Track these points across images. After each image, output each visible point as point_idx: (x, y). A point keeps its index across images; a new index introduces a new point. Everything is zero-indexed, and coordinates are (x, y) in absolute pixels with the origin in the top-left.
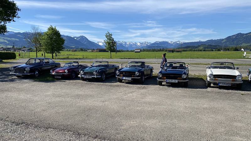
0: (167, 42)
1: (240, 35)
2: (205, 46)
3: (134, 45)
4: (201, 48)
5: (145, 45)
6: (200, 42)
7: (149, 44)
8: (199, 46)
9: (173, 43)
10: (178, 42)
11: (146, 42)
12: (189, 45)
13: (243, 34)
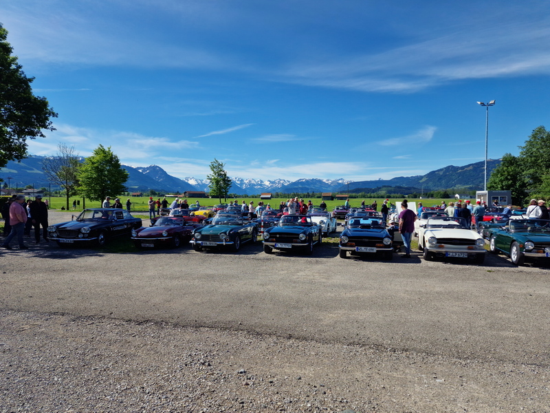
0: (320, 181)
1: (451, 170)
2: (390, 188)
3: (258, 185)
4: (383, 192)
5: (280, 186)
6: (380, 182)
7: (286, 184)
8: (379, 189)
9: (332, 183)
10: (340, 182)
11: (281, 180)
12: (360, 187)
13: (458, 168)
